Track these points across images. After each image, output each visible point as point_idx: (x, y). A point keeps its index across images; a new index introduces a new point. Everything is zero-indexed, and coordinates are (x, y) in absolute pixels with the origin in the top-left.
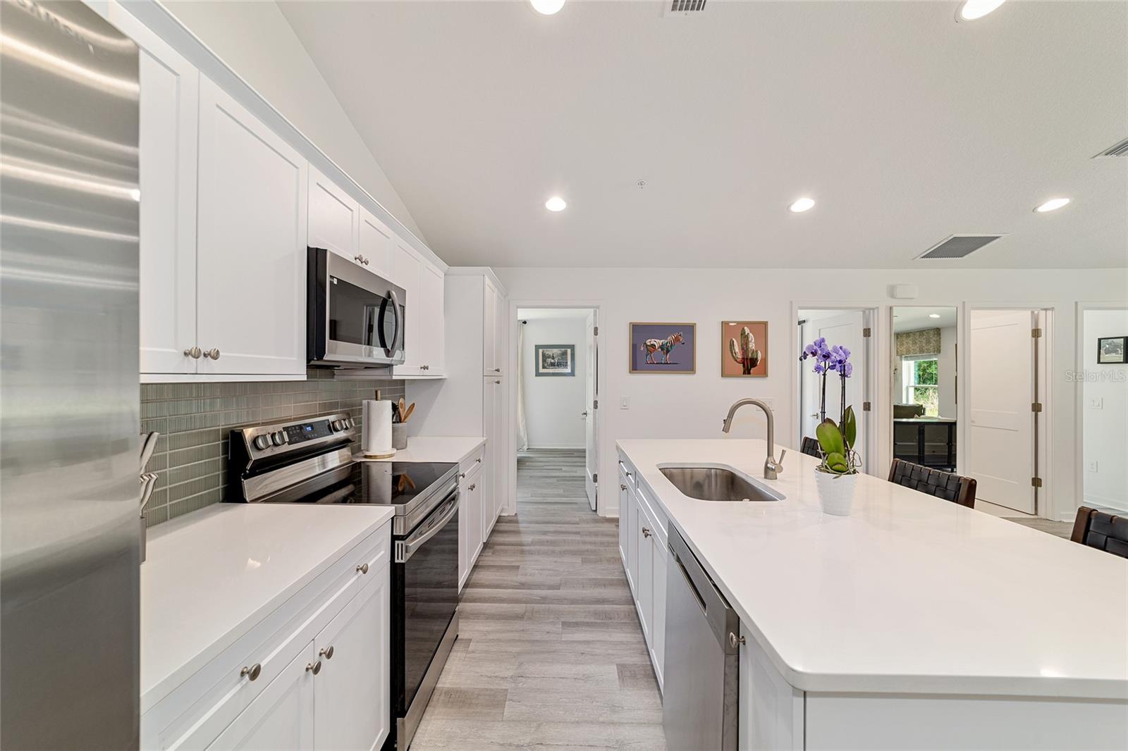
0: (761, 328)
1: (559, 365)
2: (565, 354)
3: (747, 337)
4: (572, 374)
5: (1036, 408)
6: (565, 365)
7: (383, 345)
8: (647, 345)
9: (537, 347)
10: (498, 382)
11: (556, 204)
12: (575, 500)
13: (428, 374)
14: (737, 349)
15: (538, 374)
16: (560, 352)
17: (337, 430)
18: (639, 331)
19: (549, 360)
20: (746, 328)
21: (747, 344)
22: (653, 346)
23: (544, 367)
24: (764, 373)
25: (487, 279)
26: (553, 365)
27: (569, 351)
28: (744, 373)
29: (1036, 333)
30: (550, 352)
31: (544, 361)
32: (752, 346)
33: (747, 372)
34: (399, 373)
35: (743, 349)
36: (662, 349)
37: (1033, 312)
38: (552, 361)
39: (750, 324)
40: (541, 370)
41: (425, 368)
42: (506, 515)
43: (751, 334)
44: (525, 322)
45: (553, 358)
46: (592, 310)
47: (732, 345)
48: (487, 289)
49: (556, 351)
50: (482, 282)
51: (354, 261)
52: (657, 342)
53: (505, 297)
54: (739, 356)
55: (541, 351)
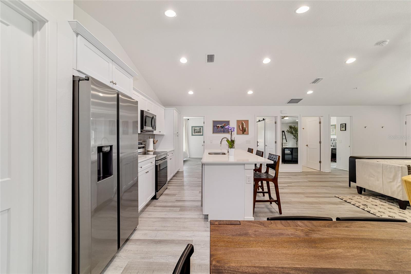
0: (247, 122)
1: (199, 132)
2: (200, 129)
3: (243, 124)
4: (202, 135)
5: (320, 142)
6: (201, 133)
7: (152, 127)
8: (217, 126)
9: (192, 127)
10: (178, 136)
11: (191, 93)
12: (199, 168)
13: (160, 133)
14: (241, 127)
15: (192, 135)
16: (199, 128)
17: (143, 144)
18: (215, 123)
19: (196, 131)
20: (243, 122)
21: (243, 126)
22: (219, 127)
23: (194, 133)
24: (248, 134)
25: (174, 110)
26: (197, 132)
27: (202, 128)
28: (242, 133)
29: (320, 123)
30: (196, 128)
31: (194, 131)
32: (244, 126)
33: (243, 133)
34: (155, 132)
35: (242, 127)
36: (221, 127)
37: (319, 117)
38: (197, 131)
39: (244, 121)
40: (193, 134)
41: (160, 132)
42: (180, 171)
43: (244, 123)
44: (188, 119)
45: (197, 130)
46: (203, 117)
47: (239, 126)
48: (174, 113)
49: (198, 128)
50: (173, 112)
51: (147, 111)
52: (220, 126)
53: (180, 114)
54: (241, 129)
55: (193, 128)
